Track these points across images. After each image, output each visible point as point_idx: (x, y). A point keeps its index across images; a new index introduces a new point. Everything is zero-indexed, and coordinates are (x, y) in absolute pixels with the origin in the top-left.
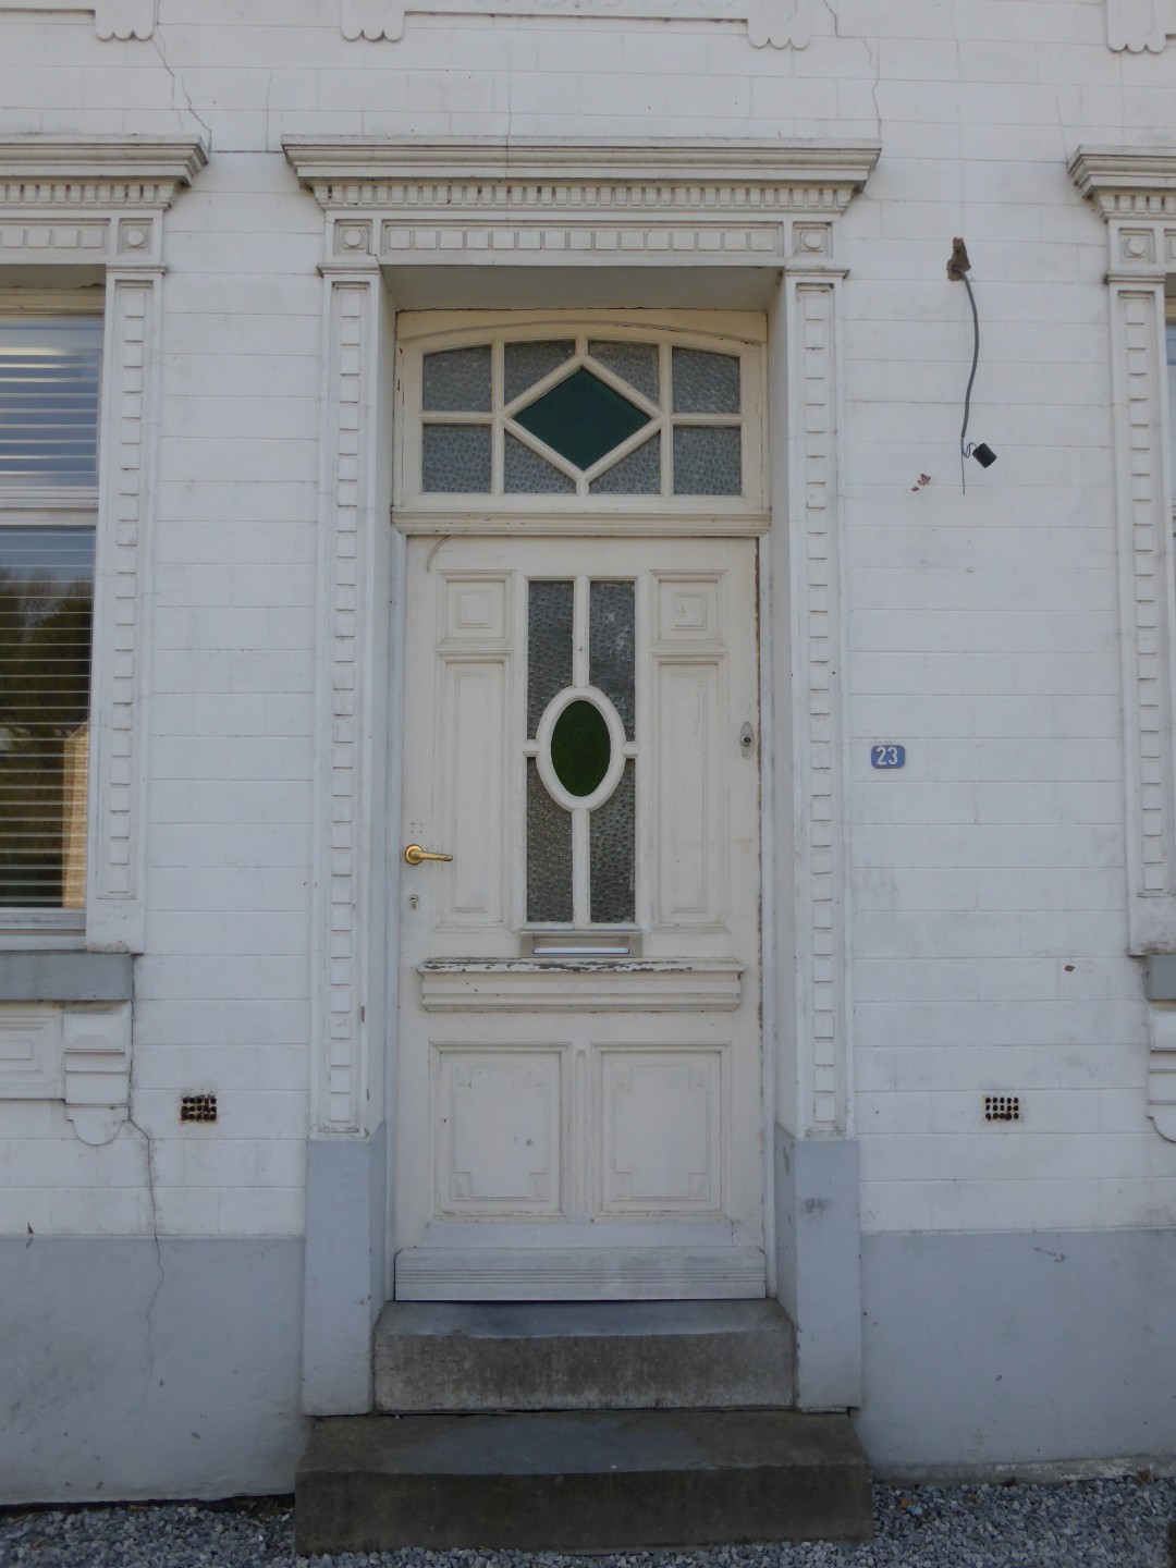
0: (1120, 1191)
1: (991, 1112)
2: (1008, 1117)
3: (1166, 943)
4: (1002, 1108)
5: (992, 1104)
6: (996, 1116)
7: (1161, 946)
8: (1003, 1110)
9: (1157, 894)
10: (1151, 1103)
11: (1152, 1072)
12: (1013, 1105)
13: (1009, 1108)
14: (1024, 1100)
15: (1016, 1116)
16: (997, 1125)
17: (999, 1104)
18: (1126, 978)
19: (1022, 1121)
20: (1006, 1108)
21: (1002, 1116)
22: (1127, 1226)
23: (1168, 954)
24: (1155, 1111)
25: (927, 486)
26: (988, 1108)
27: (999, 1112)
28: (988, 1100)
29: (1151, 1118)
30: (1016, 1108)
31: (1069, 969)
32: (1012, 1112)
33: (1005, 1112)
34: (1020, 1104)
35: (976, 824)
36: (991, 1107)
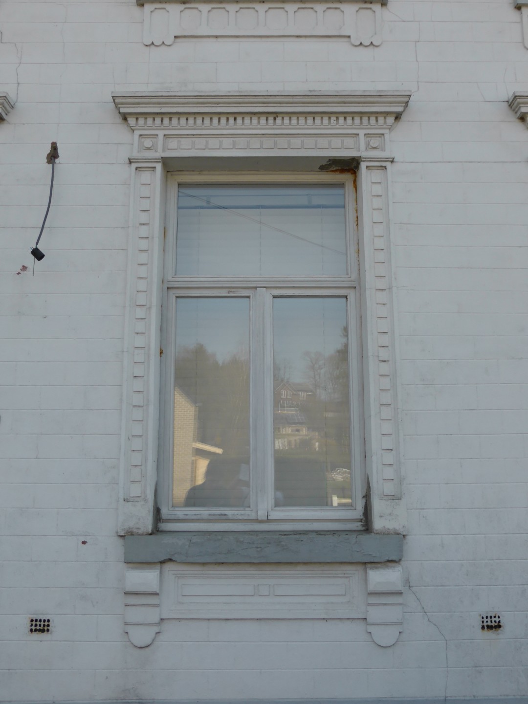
0: (107, 678)
1: (33, 628)
2: (43, 631)
3: (138, 528)
4: (40, 625)
5: (34, 623)
6: (36, 630)
7: (135, 530)
8: (40, 627)
9: (136, 499)
10: (126, 624)
11: (126, 605)
12: (46, 623)
13: (44, 625)
14: (53, 621)
15: (48, 630)
16: (36, 636)
17: (38, 623)
18: (116, 549)
19: (51, 633)
20: (42, 626)
21: (40, 630)
22: (110, 699)
23: (139, 535)
24: (130, 629)
25: (25, 272)
26: (32, 625)
27: (38, 627)
28: (32, 621)
29: (127, 633)
30: (48, 626)
31: (84, 543)
32: (46, 628)
33: (41, 628)
34: (50, 623)
35: (37, 458)
36: (34, 625)
